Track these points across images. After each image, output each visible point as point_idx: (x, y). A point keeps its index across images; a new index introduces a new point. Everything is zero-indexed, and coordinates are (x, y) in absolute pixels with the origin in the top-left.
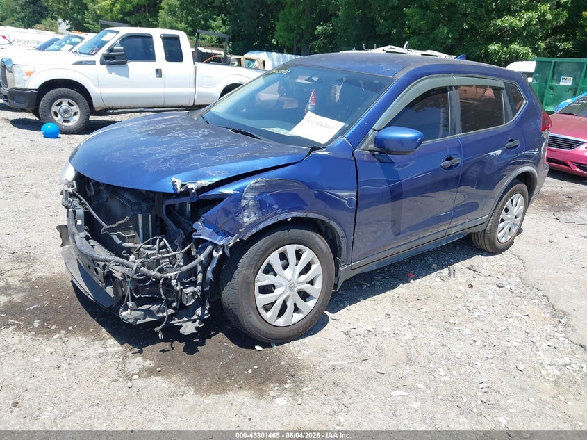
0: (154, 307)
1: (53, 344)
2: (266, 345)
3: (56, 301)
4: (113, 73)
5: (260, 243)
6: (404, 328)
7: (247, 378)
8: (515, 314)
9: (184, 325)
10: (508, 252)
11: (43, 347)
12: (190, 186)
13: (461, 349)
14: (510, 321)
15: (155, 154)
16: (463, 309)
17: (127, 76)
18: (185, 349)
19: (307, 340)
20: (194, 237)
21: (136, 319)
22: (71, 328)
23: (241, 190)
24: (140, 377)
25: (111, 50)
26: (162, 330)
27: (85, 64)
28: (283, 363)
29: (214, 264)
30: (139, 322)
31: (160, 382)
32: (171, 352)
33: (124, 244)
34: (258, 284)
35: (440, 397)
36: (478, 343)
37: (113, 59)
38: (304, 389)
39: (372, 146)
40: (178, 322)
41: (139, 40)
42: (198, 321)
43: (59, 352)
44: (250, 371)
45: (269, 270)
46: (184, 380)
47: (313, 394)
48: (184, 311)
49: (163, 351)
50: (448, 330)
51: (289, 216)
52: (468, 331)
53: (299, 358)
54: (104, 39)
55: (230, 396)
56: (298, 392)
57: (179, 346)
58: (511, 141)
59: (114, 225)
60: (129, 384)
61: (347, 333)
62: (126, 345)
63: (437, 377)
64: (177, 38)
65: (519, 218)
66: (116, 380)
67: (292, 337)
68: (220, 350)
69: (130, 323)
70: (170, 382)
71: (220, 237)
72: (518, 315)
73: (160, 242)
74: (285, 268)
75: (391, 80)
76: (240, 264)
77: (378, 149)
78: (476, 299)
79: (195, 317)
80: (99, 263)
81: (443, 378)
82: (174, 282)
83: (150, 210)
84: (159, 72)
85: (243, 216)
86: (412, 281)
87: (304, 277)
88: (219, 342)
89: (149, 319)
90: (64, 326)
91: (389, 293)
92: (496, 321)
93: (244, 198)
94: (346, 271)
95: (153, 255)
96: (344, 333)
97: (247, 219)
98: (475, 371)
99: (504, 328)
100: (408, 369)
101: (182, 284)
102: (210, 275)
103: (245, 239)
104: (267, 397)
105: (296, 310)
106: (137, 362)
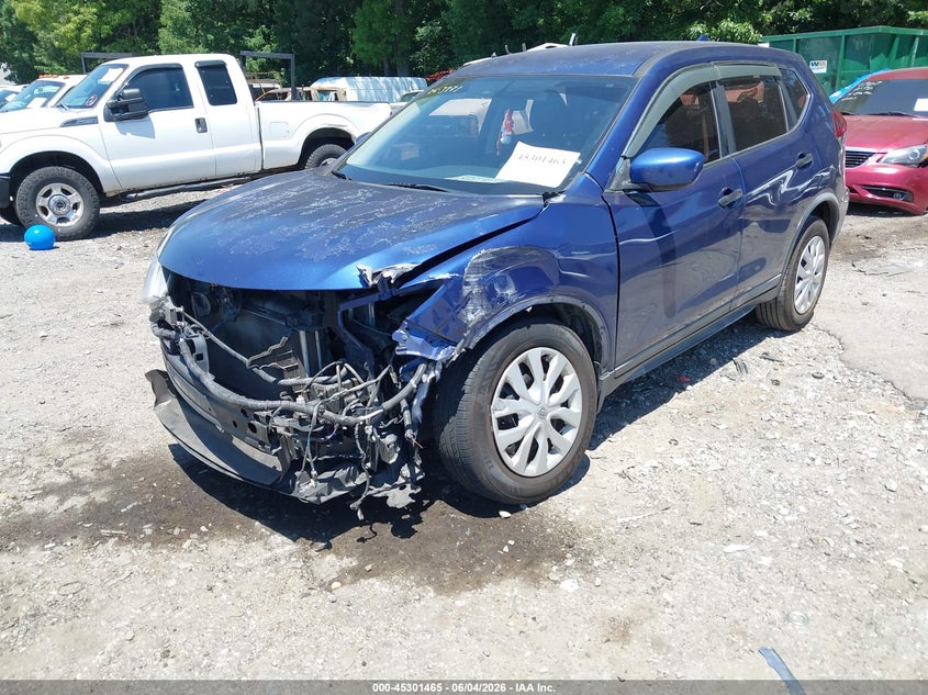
0: (341, 474)
1: (187, 556)
2: (514, 508)
3: (163, 493)
4: (129, 134)
5: (491, 352)
6: (703, 456)
7: (503, 558)
8: (855, 413)
9: (390, 494)
10: (809, 327)
11: (173, 562)
12: (386, 274)
13: (796, 473)
14: (852, 423)
15: (311, 234)
16: (777, 417)
17: (152, 135)
18: (395, 532)
19: (570, 492)
20: (398, 353)
21: (319, 495)
22: (203, 529)
23: (461, 270)
24: (343, 584)
25: (118, 96)
26: (361, 506)
27: (81, 124)
28: (549, 530)
29: (423, 395)
30: (323, 499)
31: (376, 587)
32: (375, 539)
33: (282, 382)
34: (496, 415)
35: (796, 545)
36: (818, 461)
37: (125, 111)
38: (596, 564)
39: (627, 183)
40: (379, 492)
41: (161, 75)
42: (409, 486)
43: (201, 567)
44: (506, 549)
45: (508, 391)
46: (412, 577)
47: (611, 567)
48: (384, 473)
49: (362, 540)
50: (767, 448)
51: (528, 304)
52: (796, 447)
53: (570, 520)
54: (106, 79)
55: (490, 589)
56: (590, 568)
57: (385, 529)
58: (802, 156)
59: (266, 353)
60: (331, 597)
61: (623, 475)
62: (300, 540)
63: (779, 518)
64: (222, 67)
65: (820, 274)
66: (308, 595)
67: (549, 491)
68: (448, 525)
69: (310, 503)
70: (391, 583)
71: (436, 349)
72: (860, 413)
73: (341, 369)
74: (529, 385)
75: (633, 81)
76: (466, 388)
77: (636, 186)
78: (792, 399)
79: (401, 480)
80: (257, 413)
81: (788, 518)
82: (369, 430)
83: (319, 321)
84: (201, 124)
85: (467, 311)
86: (689, 387)
87: (557, 397)
88: (440, 515)
89: (336, 493)
90: (192, 528)
91: (662, 409)
92: (831, 426)
93: (467, 284)
94: (609, 381)
95: (333, 391)
96: (620, 475)
97: (473, 315)
98: (829, 501)
99: (846, 435)
100: (731, 514)
101: (379, 431)
102: (418, 412)
103: (471, 347)
104: (546, 583)
105: (551, 449)
106: (329, 563)
